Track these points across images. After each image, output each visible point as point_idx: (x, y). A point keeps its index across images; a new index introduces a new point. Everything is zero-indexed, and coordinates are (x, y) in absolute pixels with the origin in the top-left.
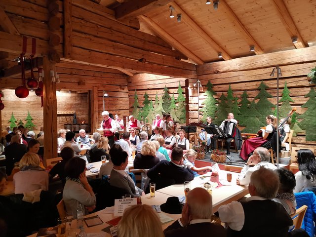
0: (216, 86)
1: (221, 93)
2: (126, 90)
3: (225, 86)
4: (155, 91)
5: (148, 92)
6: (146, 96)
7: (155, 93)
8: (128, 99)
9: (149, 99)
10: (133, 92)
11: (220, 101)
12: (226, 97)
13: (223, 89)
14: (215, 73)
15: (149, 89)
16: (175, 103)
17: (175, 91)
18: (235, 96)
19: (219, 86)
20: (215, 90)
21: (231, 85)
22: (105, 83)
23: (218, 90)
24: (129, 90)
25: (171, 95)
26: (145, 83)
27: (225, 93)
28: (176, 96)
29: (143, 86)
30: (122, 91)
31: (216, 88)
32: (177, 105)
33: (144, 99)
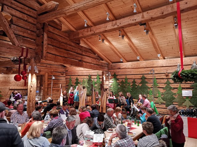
0: (119, 76)
1: (121, 80)
2: (64, 75)
3: (123, 76)
4: (83, 77)
5: (78, 77)
6: (77, 79)
7: (83, 78)
8: (65, 81)
9: (79, 81)
10: (69, 77)
11: (121, 84)
12: (124, 82)
13: (122, 78)
14: (118, 69)
15: (79, 75)
16: (95, 84)
17: (95, 77)
18: (129, 82)
19: (120, 76)
20: (118, 78)
21: (127, 76)
22: (52, 71)
23: (120, 78)
24: (66, 75)
25: (93, 80)
26: (77, 72)
27: (124, 80)
28: (96, 80)
29: (75, 74)
30: (62, 76)
31: (118, 77)
32: (96, 85)
33: (75, 81)
